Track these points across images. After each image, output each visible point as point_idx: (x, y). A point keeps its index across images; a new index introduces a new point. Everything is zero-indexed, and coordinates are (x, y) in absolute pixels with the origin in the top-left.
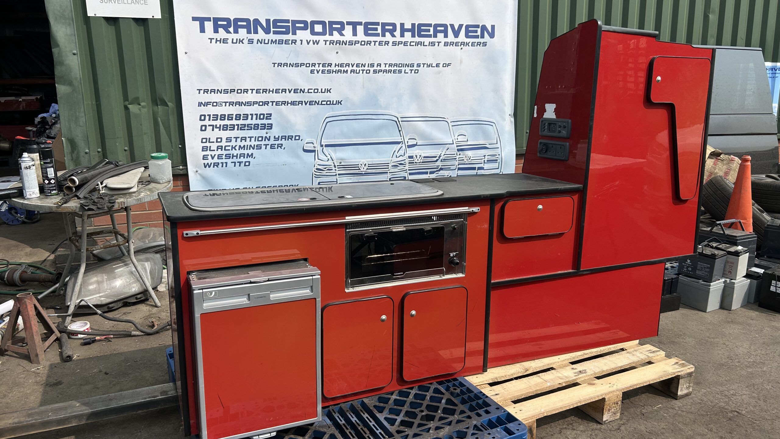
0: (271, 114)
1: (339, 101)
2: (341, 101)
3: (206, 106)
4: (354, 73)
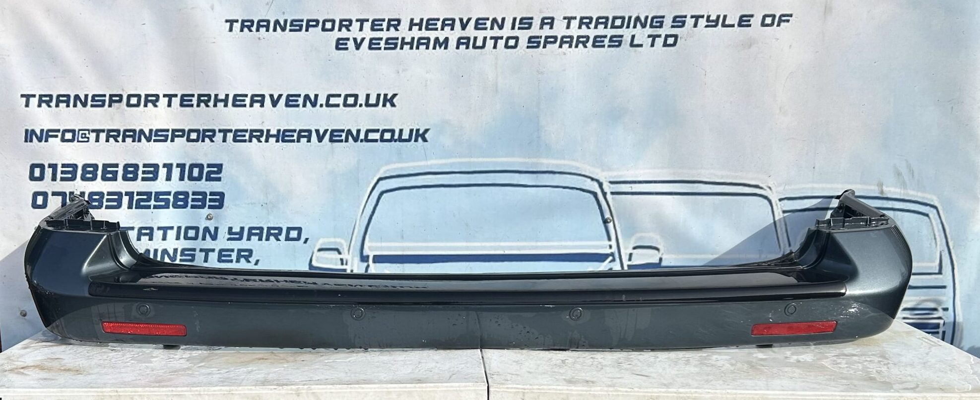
0: (221, 165)
1: (418, 130)
2: (426, 131)
3: (46, 141)
4: (467, 48)
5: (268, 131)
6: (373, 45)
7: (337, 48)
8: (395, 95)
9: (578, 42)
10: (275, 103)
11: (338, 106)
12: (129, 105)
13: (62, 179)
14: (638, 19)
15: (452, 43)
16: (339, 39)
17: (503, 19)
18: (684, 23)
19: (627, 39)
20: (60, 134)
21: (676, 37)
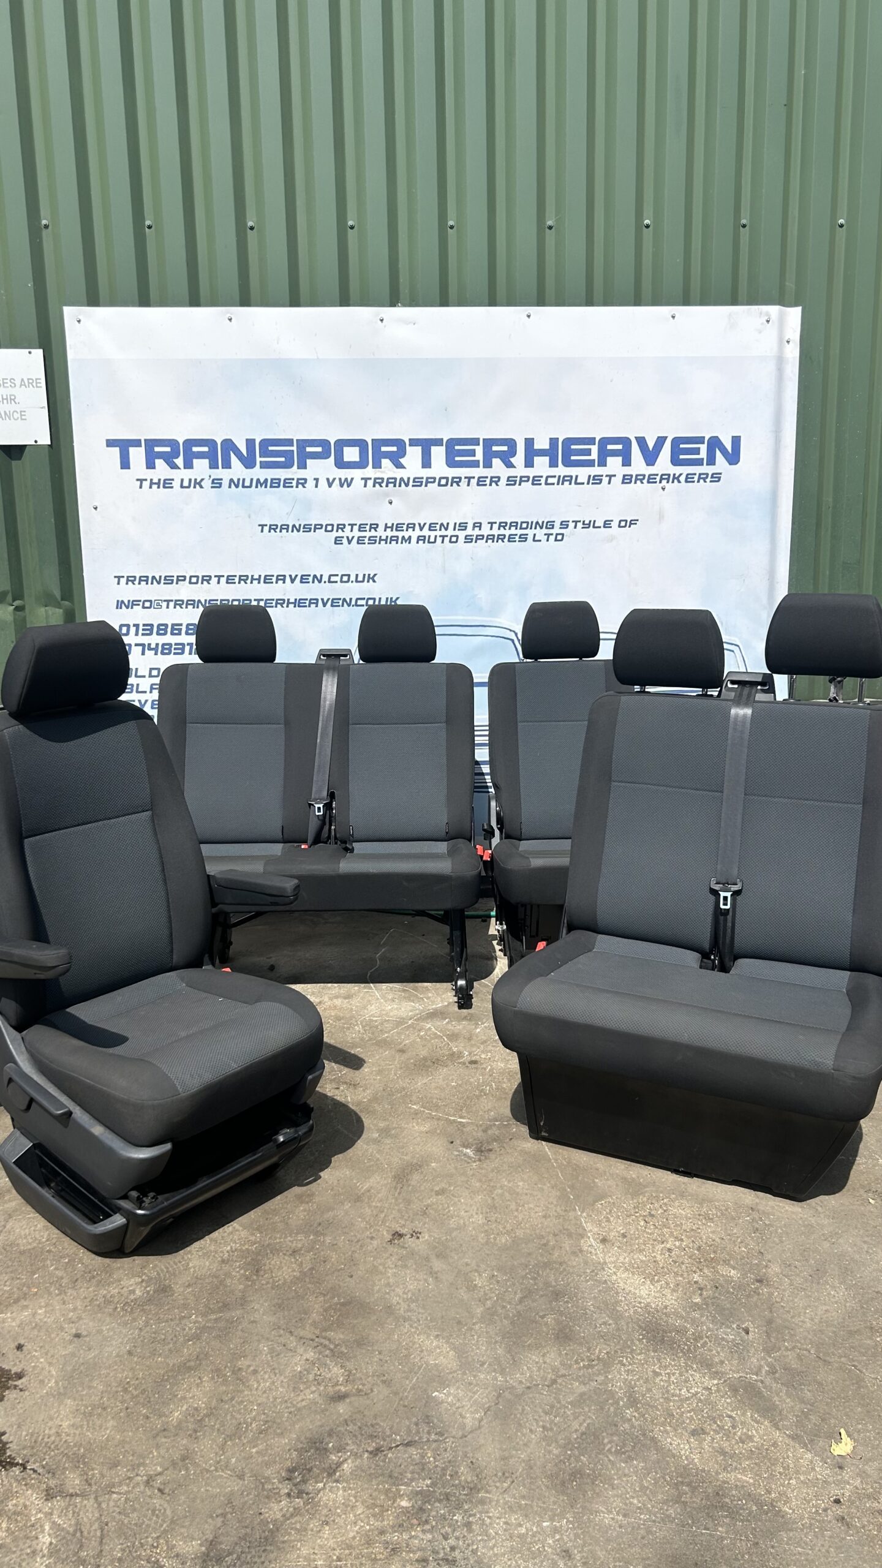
1: (391, 598)
2: (397, 598)
3: (132, 608)
4: (424, 543)
5: (288, 600)
6: (360, 541)
7: (335, 543)
8: (375, 575)
9: (498, 539)
10: (293, 581)
11: (336, 582)
12: (190, 583)
13: (143, 634)
14: (537, 523)
15: (414, 540)
16: (336, 538)
17: (448, 524)
18: (568, 525)
19: (530, 537)
20: (141, 603)
21: (563, 535)
